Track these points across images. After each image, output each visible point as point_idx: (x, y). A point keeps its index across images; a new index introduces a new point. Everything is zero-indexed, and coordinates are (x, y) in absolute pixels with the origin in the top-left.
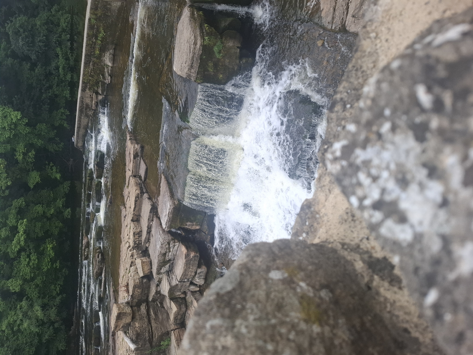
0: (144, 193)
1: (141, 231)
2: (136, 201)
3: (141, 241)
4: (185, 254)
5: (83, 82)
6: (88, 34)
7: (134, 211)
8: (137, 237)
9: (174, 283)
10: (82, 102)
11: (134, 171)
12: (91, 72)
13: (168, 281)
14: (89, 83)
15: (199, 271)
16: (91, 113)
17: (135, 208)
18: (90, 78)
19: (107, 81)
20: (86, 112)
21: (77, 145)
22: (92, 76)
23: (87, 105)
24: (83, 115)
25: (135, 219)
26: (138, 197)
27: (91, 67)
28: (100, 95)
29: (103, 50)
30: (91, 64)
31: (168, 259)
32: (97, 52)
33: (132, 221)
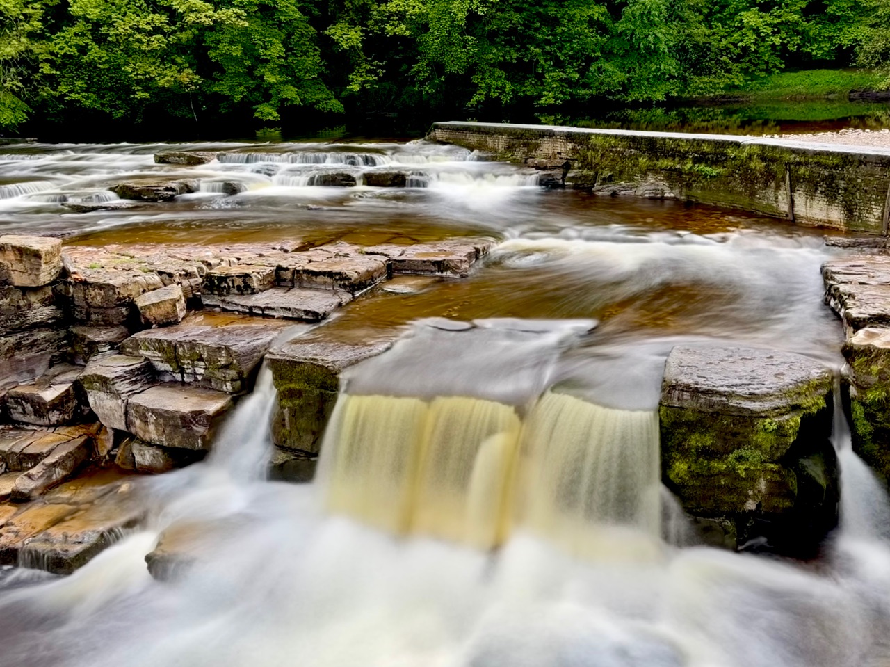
0: (352, 291)
1: (253, 292)
2: (330, 274)
3: (228, 294)
4: (203, 411)
7: (304, 271)
8: (239, 282)
9: (121, 387)
10: (543, 134)
11: (402, 264)
13: (126, 372)
14: (588, 149)
17: (311, 272)
19: (600, 188)
20: (519, 146)
21: (437, 127)
23: (537, 147)
24: (511, 139)
25: (283, 275)
26: (341, 279)
27: (628, 152)
28: (564, 175)
29: (674, 176)
30: (636, 152)
31: (185, 366)
33: (279, 268)
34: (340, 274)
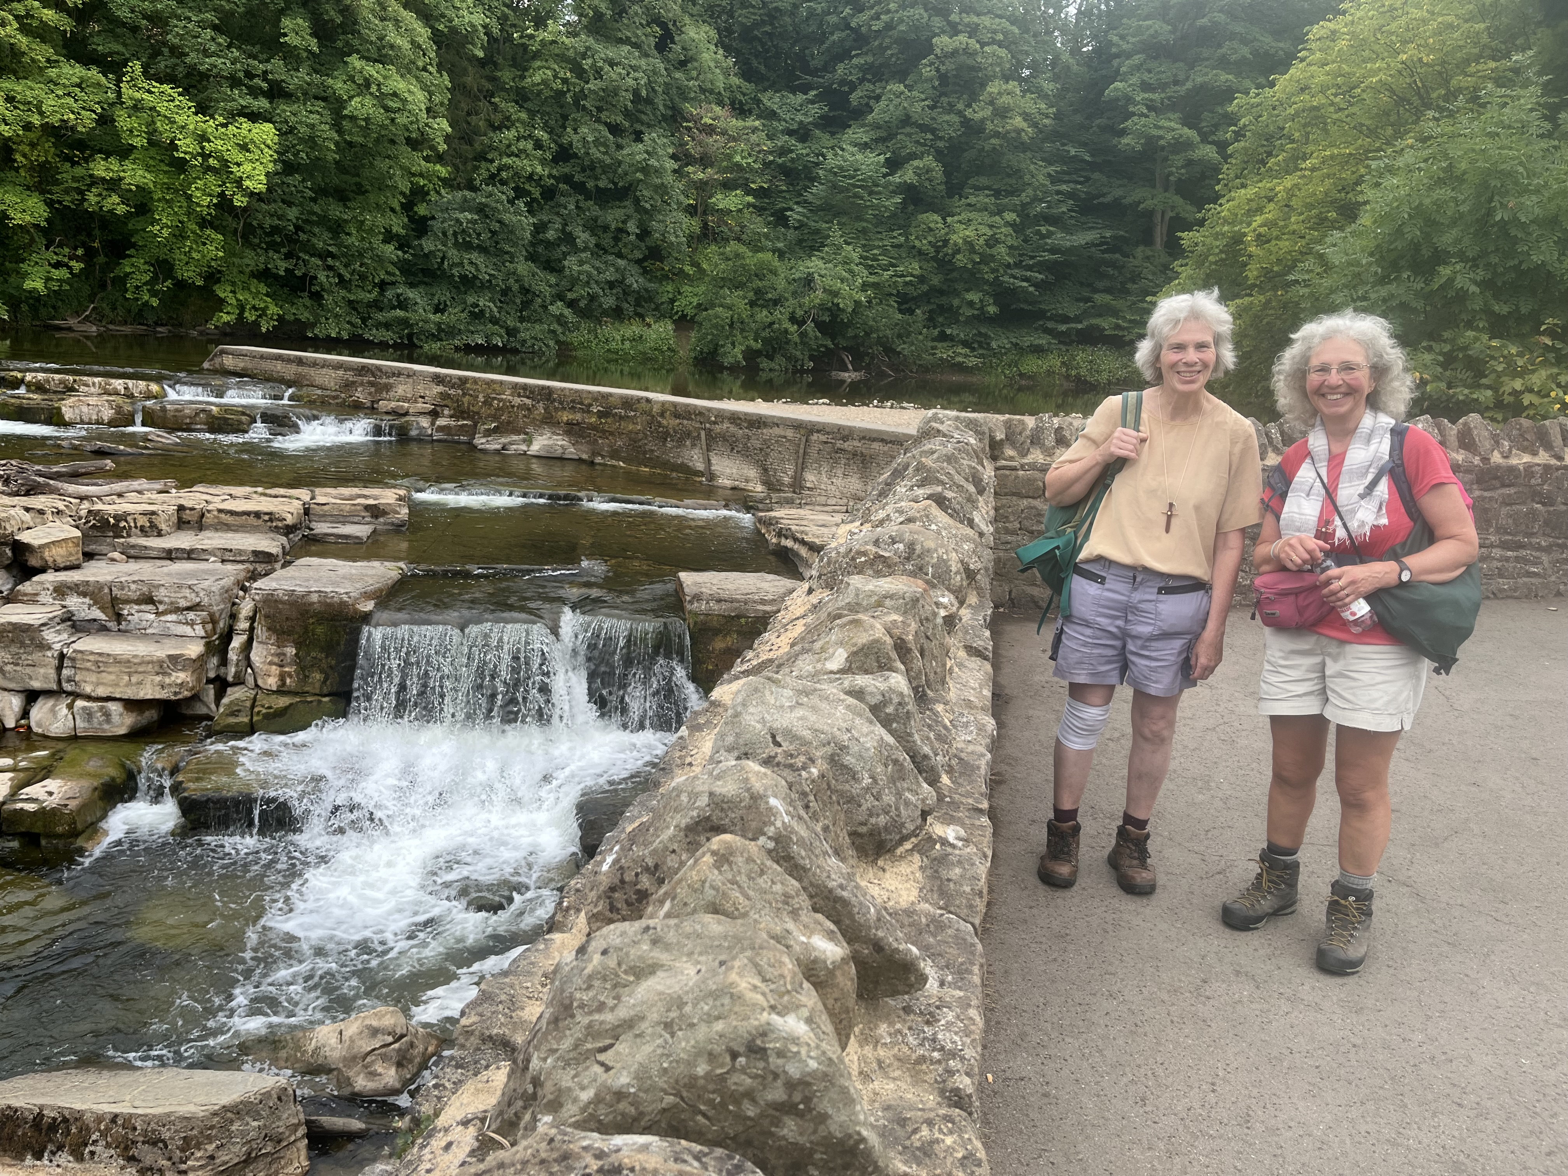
0: (286, 535)
1: (160, 534)
2: (258, 515)
3: (129, 536)
4: (181, 655)
5: (464, 381)
6: (611, 395)
7: (220, 511)
8: (143, 521)
9: (49, 636)
10: (398, 373)
11: (326, 508)
12: (500, 400)
13: (51, 619)
14: (464, 394)
15: (114, 708)
16: (361, 395)
17: (232, 513)
18: (481, 398)
19: (484, 440)
20: (362, 384)
21: (223, 352)
22: (487, 402)
23: (388, 388)
24: (350, 376)
25: (187, 514)
26: (271, 520)
27: (517, 401)
28: (433, 424)
29: (572, 430)
30: (528, 402)
31: (125, 612)
32: (565, 416)
33: (181, 508)
34: (270, 514)
